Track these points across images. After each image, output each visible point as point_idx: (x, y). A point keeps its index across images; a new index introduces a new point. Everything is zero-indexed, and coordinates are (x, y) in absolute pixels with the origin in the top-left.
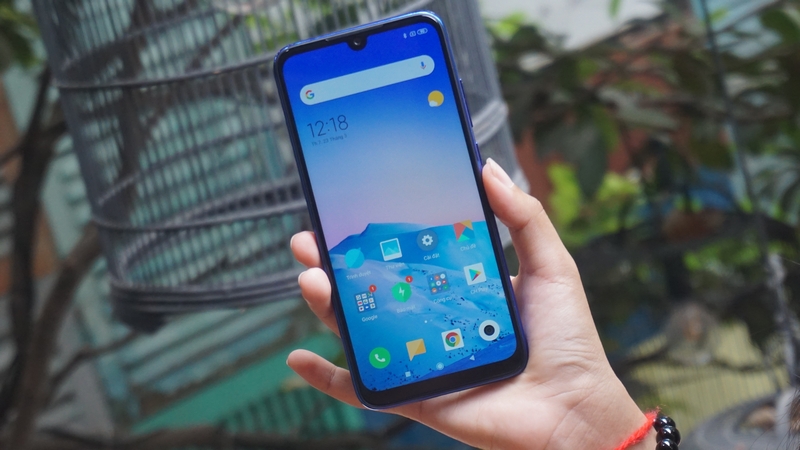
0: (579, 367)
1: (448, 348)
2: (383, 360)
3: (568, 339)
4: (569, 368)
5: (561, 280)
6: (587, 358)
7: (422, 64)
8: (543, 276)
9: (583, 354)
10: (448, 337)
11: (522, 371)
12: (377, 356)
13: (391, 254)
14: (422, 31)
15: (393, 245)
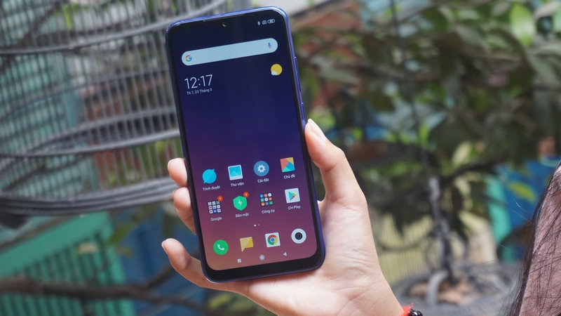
0: (360, 271)
1: (269, 245)
2: (223, 249)
3: (355, 250)
4: (353, 271)
5: (355, 208)
6: (367, 266)
7: (269, 44)
8: (342, 204)
9: (364, 262)
10: (269, 238)
11: (320, 267)
12: (219, 246)
13: (235, 175)
14: (271, 21)
15: (237, 170)
